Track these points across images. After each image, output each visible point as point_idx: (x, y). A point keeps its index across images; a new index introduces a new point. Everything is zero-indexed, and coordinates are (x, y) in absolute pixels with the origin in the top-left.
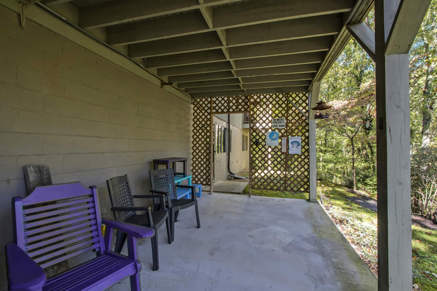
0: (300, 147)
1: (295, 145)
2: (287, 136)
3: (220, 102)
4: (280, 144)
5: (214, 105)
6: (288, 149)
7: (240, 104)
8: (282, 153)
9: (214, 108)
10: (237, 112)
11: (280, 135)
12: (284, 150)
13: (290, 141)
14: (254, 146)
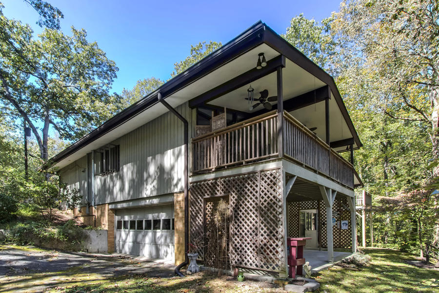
0: (347, 226)
1: (345, 225)
2: (340, 220)
3: (304, 204)
4: (336, 224)
5: (301, 205)
6: (341, 227)
7: (315, 205)
8: (338, 229)
9: (301, 207)
10: (313, 209)
11: (336, 220)
12: (339, 227)
13: (342, 223)
14: (323, 226)
